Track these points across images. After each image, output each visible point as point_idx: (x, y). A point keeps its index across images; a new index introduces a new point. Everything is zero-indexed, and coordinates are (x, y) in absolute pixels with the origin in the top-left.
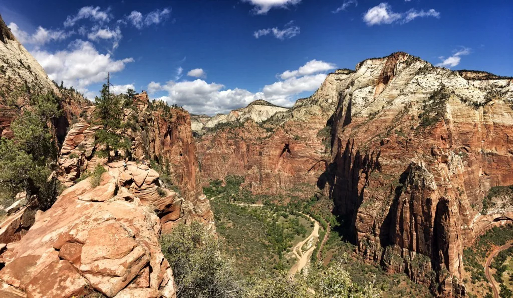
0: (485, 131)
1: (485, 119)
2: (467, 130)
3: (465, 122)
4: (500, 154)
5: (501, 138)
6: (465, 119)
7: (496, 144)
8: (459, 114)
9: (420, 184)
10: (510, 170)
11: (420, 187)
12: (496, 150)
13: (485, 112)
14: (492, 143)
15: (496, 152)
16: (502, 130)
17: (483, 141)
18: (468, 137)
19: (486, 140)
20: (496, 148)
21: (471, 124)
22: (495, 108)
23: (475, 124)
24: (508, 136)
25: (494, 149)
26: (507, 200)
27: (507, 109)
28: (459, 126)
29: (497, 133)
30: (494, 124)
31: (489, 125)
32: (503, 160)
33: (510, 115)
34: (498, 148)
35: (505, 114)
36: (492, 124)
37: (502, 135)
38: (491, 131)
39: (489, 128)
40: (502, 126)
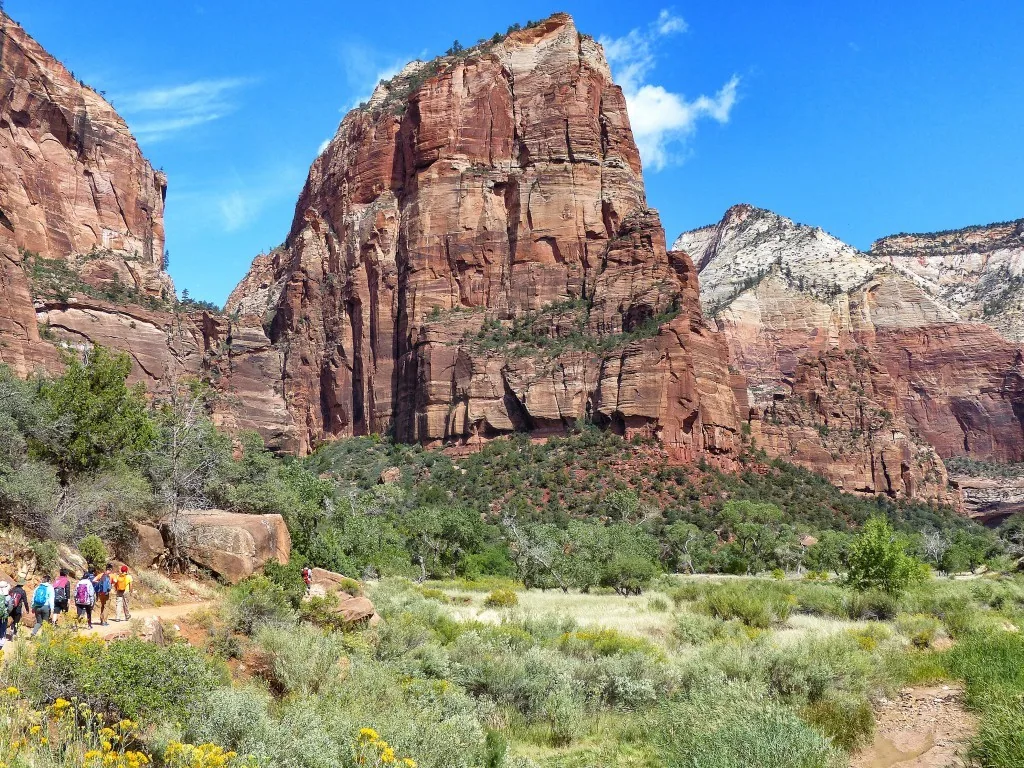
0: (854, 346)
1: (851, 320)
2: (795, 343)
3: (791, 328)
5: (893, 359)
8: (778, 313)
13: (853, 306)
16: (895, 341)
18: (793, 359)
24: (910, 354)
28: (777, 336)
29: (884, 349)
30: (877, 329)
31: (863, 332)
33: (916, 306)
35: (904, 305)
36: (872, 328)
37: (897, 351)
39: (863, 338)
40: (897, 332)
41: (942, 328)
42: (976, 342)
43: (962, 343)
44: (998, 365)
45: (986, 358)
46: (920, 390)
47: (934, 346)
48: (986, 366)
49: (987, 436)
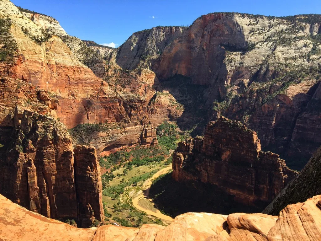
0: (49, 71)
1: (47, 57)
2: (35, 69)
3: (31, 59)
4: (64, 97)
5: (63, 80)
6: (31, 55)
7: (60, 86)
9: (50, 136)
10: (73, 113)
11: (51, 140)
12: (60, 93)
13: (47, 50)
14: (56, 85)
15: (60, 95)
16: (64, 71)
17: (47, 83)
18: (36, 78)
19: (50, 81)
20: (59, 90)
21: (38, 62)
22: (55, 46)
23: (42, 63)
24: (69, 78)
25: (58, 91)
26: (76, 142)
27: (66, 48)
29: (60, 75)
30: (56, 64)
31: (52, 65)
32: (67, 103)
33: (69, 56)
34: (61, 90)
35: (65, 54)
36: (55, 63)
37: (65, 76)
38: (54, 71)
39: (52, 68)
40: (64, 67)
41: (79, 68)
42: (89, 76)
43: (85, 76)
44: (96, 86)
45: (92, 83)
46: (73, 95)
47: (77, 76)
48: (92, 86)
49: (94, 114)
